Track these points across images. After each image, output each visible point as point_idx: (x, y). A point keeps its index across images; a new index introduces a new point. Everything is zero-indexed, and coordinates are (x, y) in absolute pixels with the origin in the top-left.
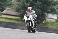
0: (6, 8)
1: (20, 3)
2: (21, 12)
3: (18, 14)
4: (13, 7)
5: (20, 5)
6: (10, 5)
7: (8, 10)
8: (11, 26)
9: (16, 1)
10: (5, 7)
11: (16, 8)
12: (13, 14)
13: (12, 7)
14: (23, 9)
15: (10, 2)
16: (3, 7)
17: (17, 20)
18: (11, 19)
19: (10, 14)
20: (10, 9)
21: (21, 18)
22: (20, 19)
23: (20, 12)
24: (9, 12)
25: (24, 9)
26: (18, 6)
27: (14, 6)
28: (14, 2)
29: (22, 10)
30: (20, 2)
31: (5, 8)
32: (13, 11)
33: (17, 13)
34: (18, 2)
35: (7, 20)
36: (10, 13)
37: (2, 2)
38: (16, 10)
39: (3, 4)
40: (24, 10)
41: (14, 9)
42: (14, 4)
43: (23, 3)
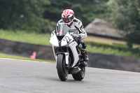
0: (93, 20)
1: (126, 8)
2: (129, 29)
3: (121, 35)
4: (109, 16)
5: (127, 12)
6: (103, 12)
7: (97, 24)
8: (104, 62)
9: (116, 4)
10: (91, 16)
11: (118, 20)
12: (109, 35)
13: (106, 18)
14: (133, 23)
15: (102, 5)
16: (85, 16)
17: (120, 49)
18: (106, 46)
19: (103, 34)
20: (103, 21)
21: (128, 45)
22: (127, 47)
23: (127, 30)
24: (99, 30)
25: (137, 22)
26: (122, 16)
27: (112, 14)
28: (111, 6)
29: (131, 26)
30: (127, 5)
31: (89, 19)
32: (110, 27)
33: (119, 33)
34: (122, 6)
35: (95, 48)
36: (103, 31)
37: (83, 4)
38: (116, 26)
39: (86, 9)
40: (135, 26)
41: (113, 22)
42: (113, 10)
43: (133, 8)
